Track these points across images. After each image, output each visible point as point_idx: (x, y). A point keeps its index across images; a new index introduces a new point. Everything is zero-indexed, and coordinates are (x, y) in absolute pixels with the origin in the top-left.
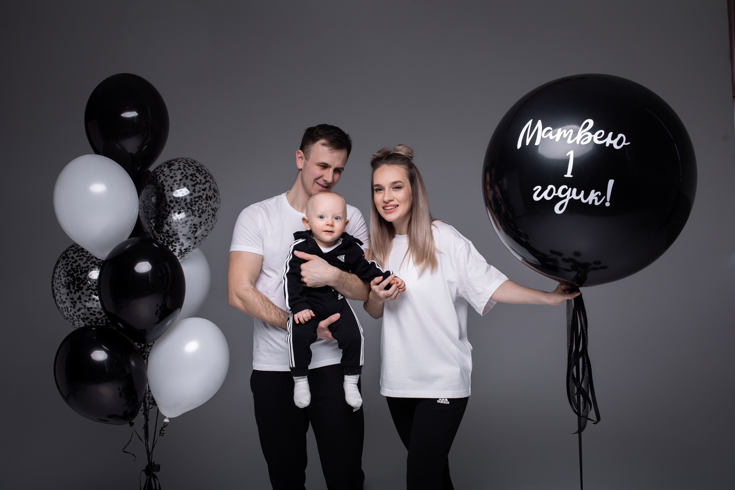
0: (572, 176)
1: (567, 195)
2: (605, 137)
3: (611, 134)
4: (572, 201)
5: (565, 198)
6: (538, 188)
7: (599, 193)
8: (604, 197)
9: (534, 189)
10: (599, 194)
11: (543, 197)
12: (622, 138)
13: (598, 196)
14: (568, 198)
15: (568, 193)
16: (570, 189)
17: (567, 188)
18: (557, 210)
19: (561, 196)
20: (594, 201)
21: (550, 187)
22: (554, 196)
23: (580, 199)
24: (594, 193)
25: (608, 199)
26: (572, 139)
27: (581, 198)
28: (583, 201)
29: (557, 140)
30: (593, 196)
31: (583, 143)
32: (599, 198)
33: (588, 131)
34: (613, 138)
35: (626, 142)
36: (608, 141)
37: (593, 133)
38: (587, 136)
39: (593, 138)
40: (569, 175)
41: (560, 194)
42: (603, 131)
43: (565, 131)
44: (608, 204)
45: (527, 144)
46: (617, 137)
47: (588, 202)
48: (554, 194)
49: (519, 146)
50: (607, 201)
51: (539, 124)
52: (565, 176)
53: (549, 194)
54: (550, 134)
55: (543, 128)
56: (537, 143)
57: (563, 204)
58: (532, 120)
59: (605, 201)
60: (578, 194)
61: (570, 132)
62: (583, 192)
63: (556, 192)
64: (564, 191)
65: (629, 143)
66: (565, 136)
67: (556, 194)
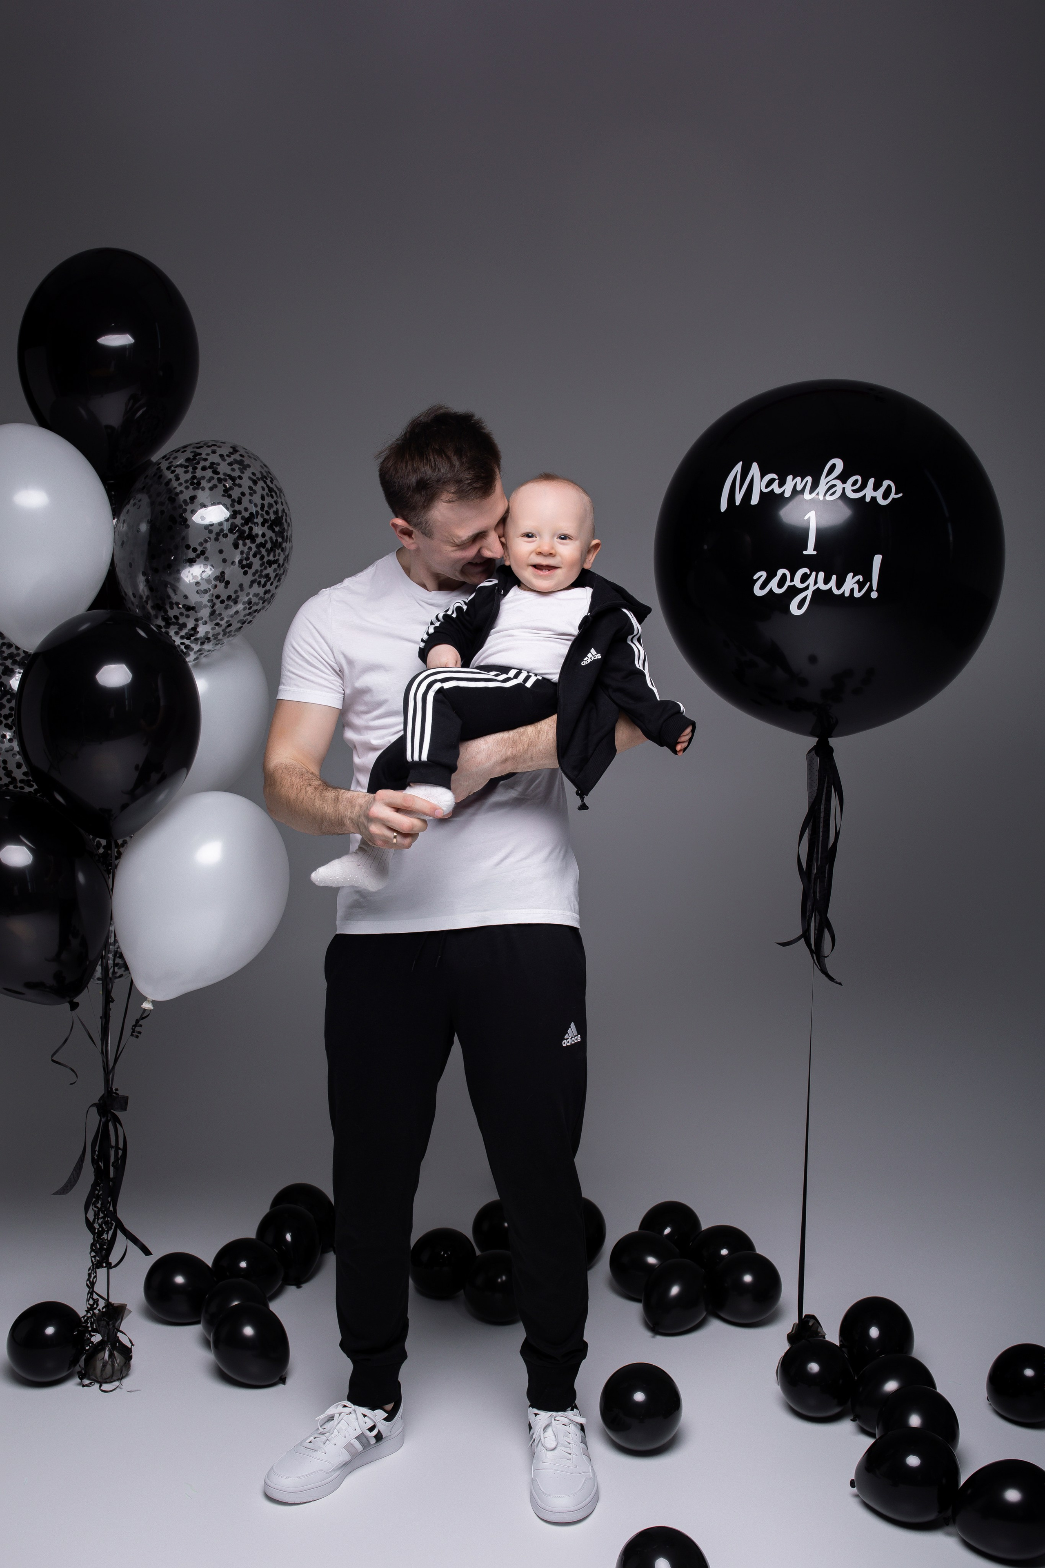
0: (815, 553)
1: (809, 584)
2: (863, 486)
3: (871, 481)
4: (817, 592)
5: (807, 588)
6: (762, 576)
7: (860, 578)
8: (869, 583)
9: (755, 577)
11: (770, 590)
12: (889, 487)
13: (858, 582)
14: (812, 588)
15: (811, 580)
16: (814, 573)
17: (809, 573)
18: (794, 609)
19: (801, 586)
20: (852, 590)
21: (780, 572)
22: (789, 586)
23: (831, 589)
24: (852, 579)
25: (875, 587)
27: (831, 587)
28: (836, 592)
29: (787, 494)
30: (851, 582)
31: (828, 498)
32: (861, 585)
33: (836, 478)
34: (876, 488)
35: (896, 494)
36: (869, 493)
37: (844, 481)
38: (834, 486)
39: (844, 489)
40: (810, 551)
41: (797, 583)
42: (858, 477)
43: (798, 479)
44: (874, 595)
45: (738, 503)
46: (881, 486)
47: (844, 593)
48: (788, 583)
49: (724, 507)
50: (872, 591)
51: (755, 469)
52: (805, 552)
53: (781, 584)
54: (775, 486)
55: (762, 477)
56: (755, 500)
57: (804, 600)
58: (741, 463)
59: (870, 589)
60: (827, 581)
61: (806, 482)
62: (834, 577)
63: (792, 580)
64: (804, 578)
65: (901, 495)
66: (799, 488)
67: (792, 584)
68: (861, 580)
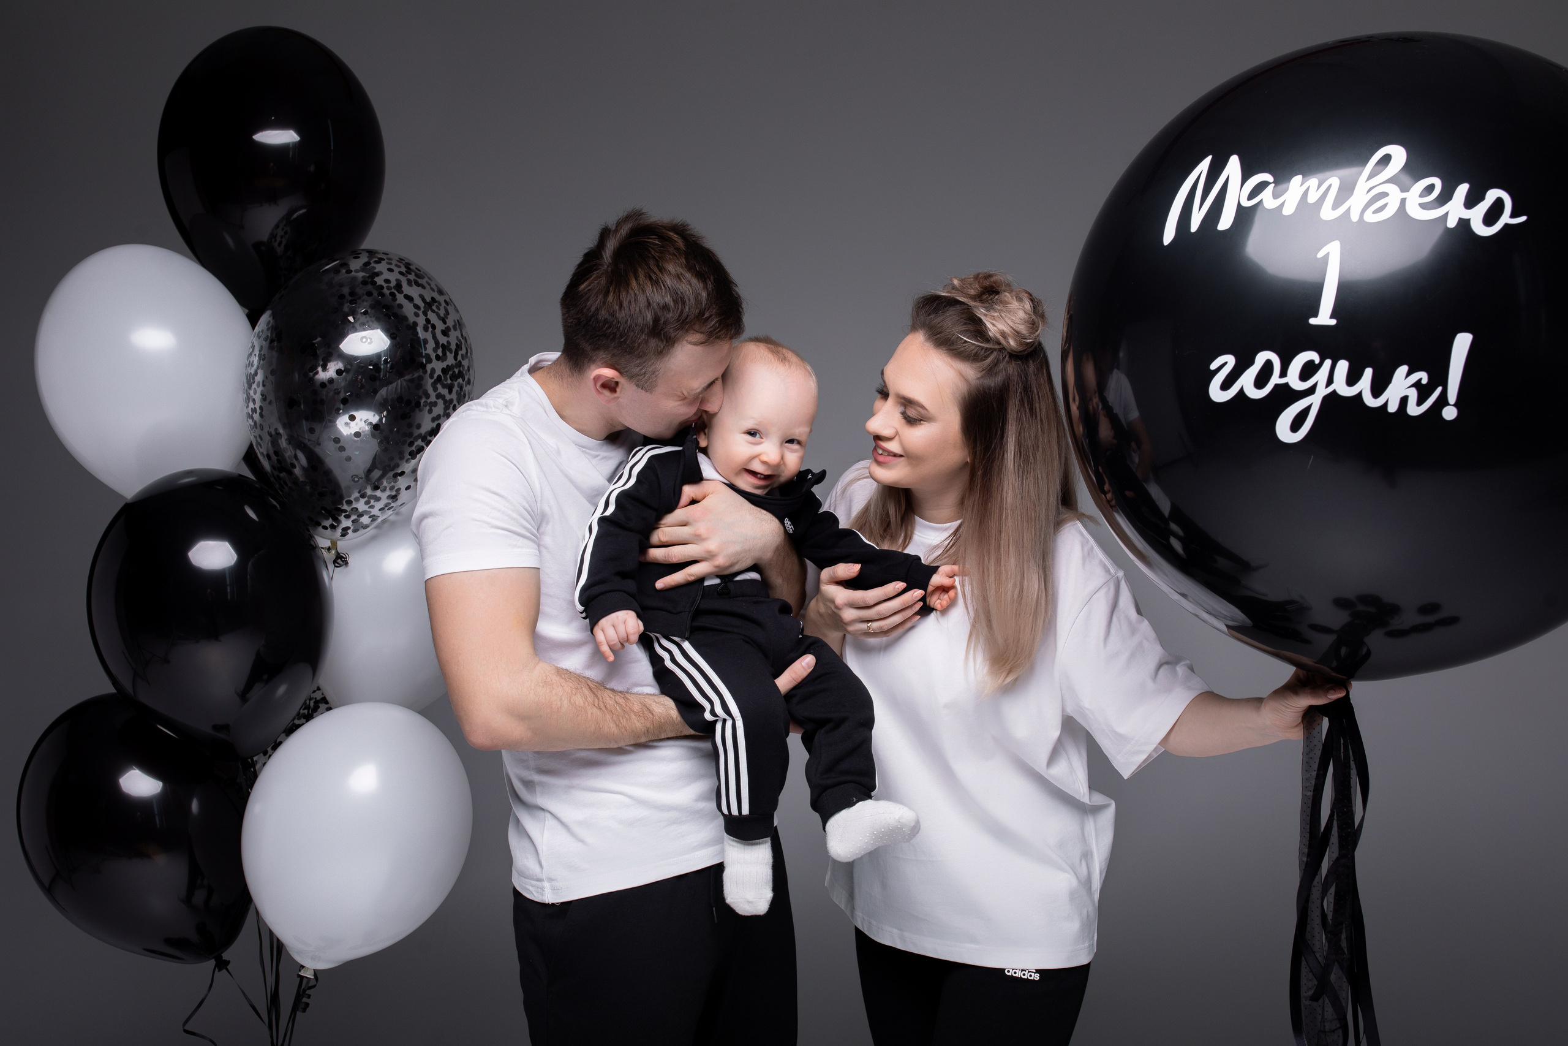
0: (1333, 322)
1: (1317, 383)
2: (1446, 197)
3: (1463, 189)
4: (1333, 399)
5: (1312, 391)
6: (1225, 364)
7: (1423, 376)
8: (1440, 389)
9: (1214, 366)
10: (1421, 379)
11: (1241, 391)
12: (1499, 204)
13: (1417, 385)
14: (1322, 392)
15: (1321, 376)
16: (1328, 363)
17: (1317, 361)
18: (1284, 430)
19: (1298, 385)
20: (1404, 400)
21: (1262, 357)
22: (1276, 386)
23: (1360, 394)
24: (1406, 377)
25: (1452, 397)
26: (1335, 206)
27: (1361, 392)
28: (1370, 401)
29: (1288, 211)
30: (1402, 384)
31: (1370, 217)
32: (1423, 392)
33: (1389, 181)
34: (1471, 202)
35: (1513, 216)
36: (1455, 210)
37: (1404, 189)
38: (1385, 195)
39: (1403, 201)
40: (1324, 318)
41: (1293, 379)
42: (1437, 182)
43: (1313, 182)
44: (1450, 413)
45: (1194, 228)
46: (1482, 198)
47: (1386, 404)
48: (1275, 380)
49: (1169, 235)
50: (1448, 404)
51: (1234, 166)
52: (1313, 321)
53: (1260, 382)
54: (1266, 195)
55: (1244, 180)
56: (1225, 222)
57: (1304, 413)
58: (1210, 157)
59: (1442, 401)
60: (1353, 378)
61: (1330, 186)
62: (1368, 373)
63: (1283, 374)
64: (1309, 370)
65: (1523, 219)
66: (1312, 198)
67: (1283, 381)
68: (1425, 381)
